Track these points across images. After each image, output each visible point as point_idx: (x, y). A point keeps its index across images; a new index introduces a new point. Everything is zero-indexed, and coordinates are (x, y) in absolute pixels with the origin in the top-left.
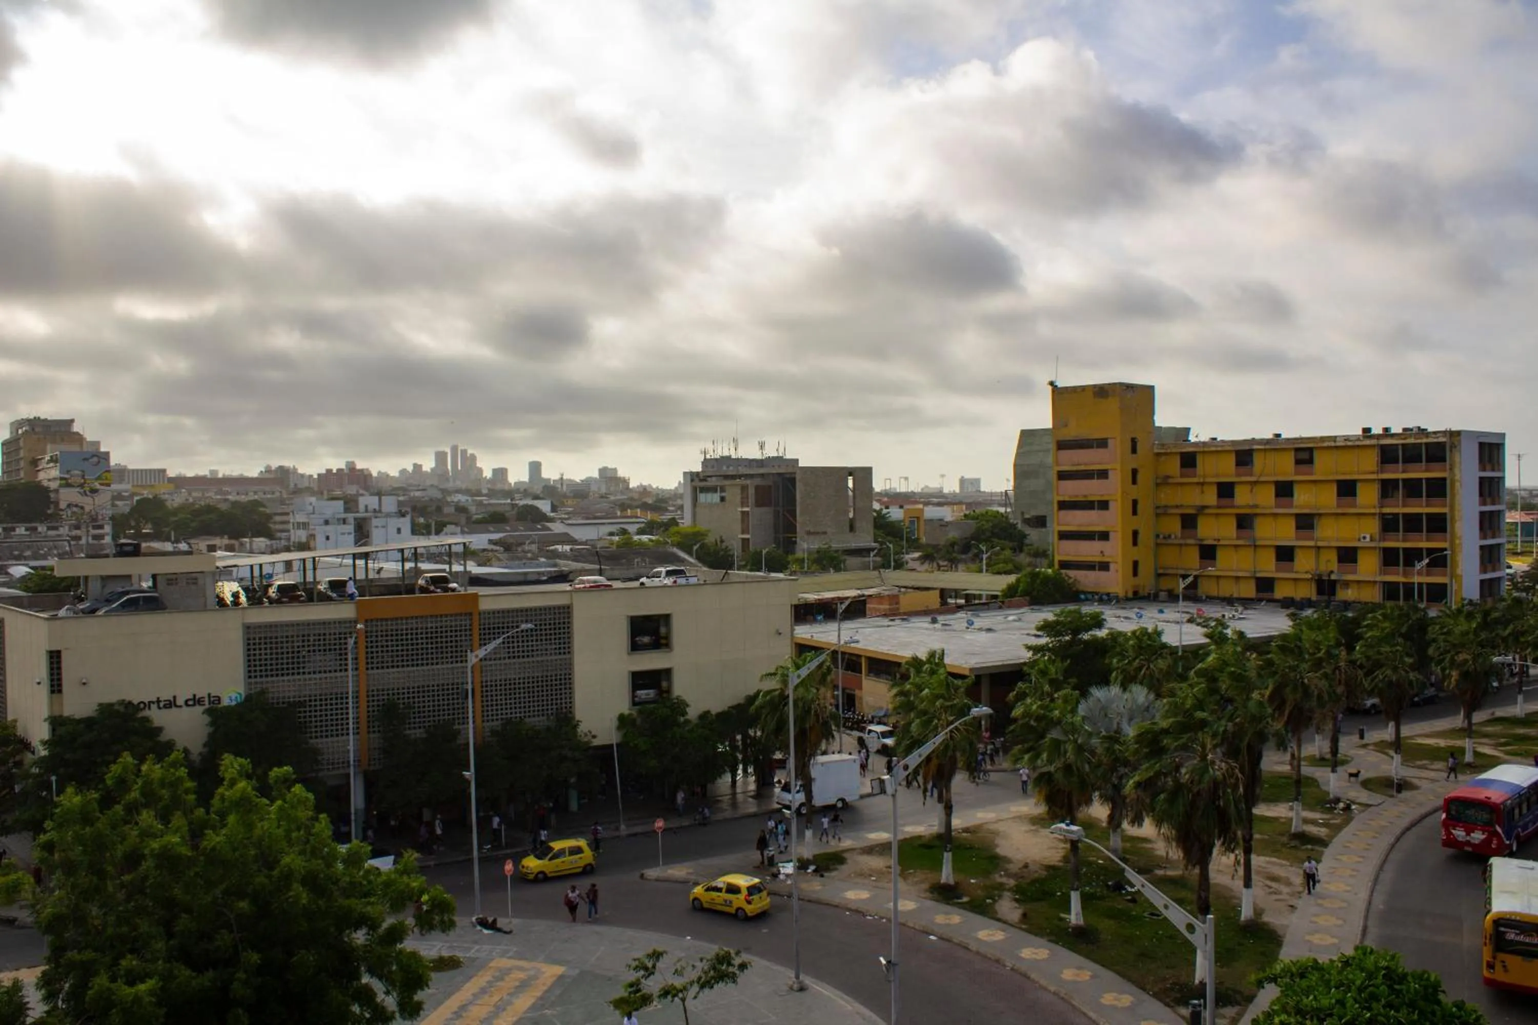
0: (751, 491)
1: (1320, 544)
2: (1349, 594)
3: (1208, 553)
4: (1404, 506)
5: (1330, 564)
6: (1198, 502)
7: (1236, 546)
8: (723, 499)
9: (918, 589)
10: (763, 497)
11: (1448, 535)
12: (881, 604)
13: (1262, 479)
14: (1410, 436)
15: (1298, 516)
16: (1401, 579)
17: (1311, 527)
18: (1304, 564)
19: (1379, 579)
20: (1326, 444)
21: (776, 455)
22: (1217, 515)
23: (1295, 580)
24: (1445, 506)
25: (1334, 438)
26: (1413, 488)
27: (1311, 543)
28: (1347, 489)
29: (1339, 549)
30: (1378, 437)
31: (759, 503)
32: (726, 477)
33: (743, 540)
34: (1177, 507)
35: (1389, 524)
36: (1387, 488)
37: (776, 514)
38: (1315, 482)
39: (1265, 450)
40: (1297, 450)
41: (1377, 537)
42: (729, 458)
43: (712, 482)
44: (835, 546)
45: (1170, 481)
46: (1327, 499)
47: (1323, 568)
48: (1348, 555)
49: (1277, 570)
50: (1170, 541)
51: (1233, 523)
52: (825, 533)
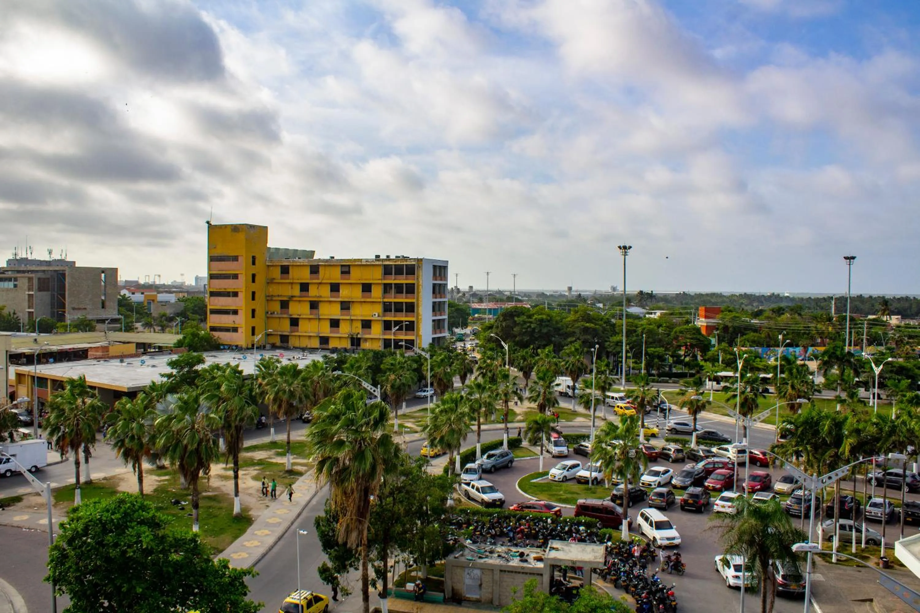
0: (35, 282)
1: (352, 318)
2: (366, 346)
3: (295, 322)
4: (395, 298)
5: (357, 329)
6: (290, 294)
7: (310, 319)
8: (15, 286)
9: (124, 343)
10: (43, 285)
11: (415, 313)
12: (97, 351)
13: (324, 281)
14: (398, 260)
15: (342, 303)
16: (392, 337)
17: (348, 308)
18: (345, 329)
19: (381, 337)
20: (356, 263)
21: (59, 258)
22: (300, 301)
23: (340, 338)
24: (414, 298)
25: (361, 260)
26: (399, 289)
27: (348, 318)
28: (367, 288)
29: (362, 320)
30: (383, 260)
31: (40, 289)
32: (19, 272)
33: (29, 312)
34: (278, 296)
35: (387, 308)
36: (387, 288)
37: (53, 296)
38: (351, 284)
39: (325, 265)
40: (342, 266)
41: (381, 314)
42: (26, 259)
43: (9, 274)
44: (90, 317)
45: (275, 281)
46: (357, 293)
47: (355, 331)
48: (367, 324)
49: (331, 332)
50: (274, 316)
51: (308, 305)
52: (85, 309)
